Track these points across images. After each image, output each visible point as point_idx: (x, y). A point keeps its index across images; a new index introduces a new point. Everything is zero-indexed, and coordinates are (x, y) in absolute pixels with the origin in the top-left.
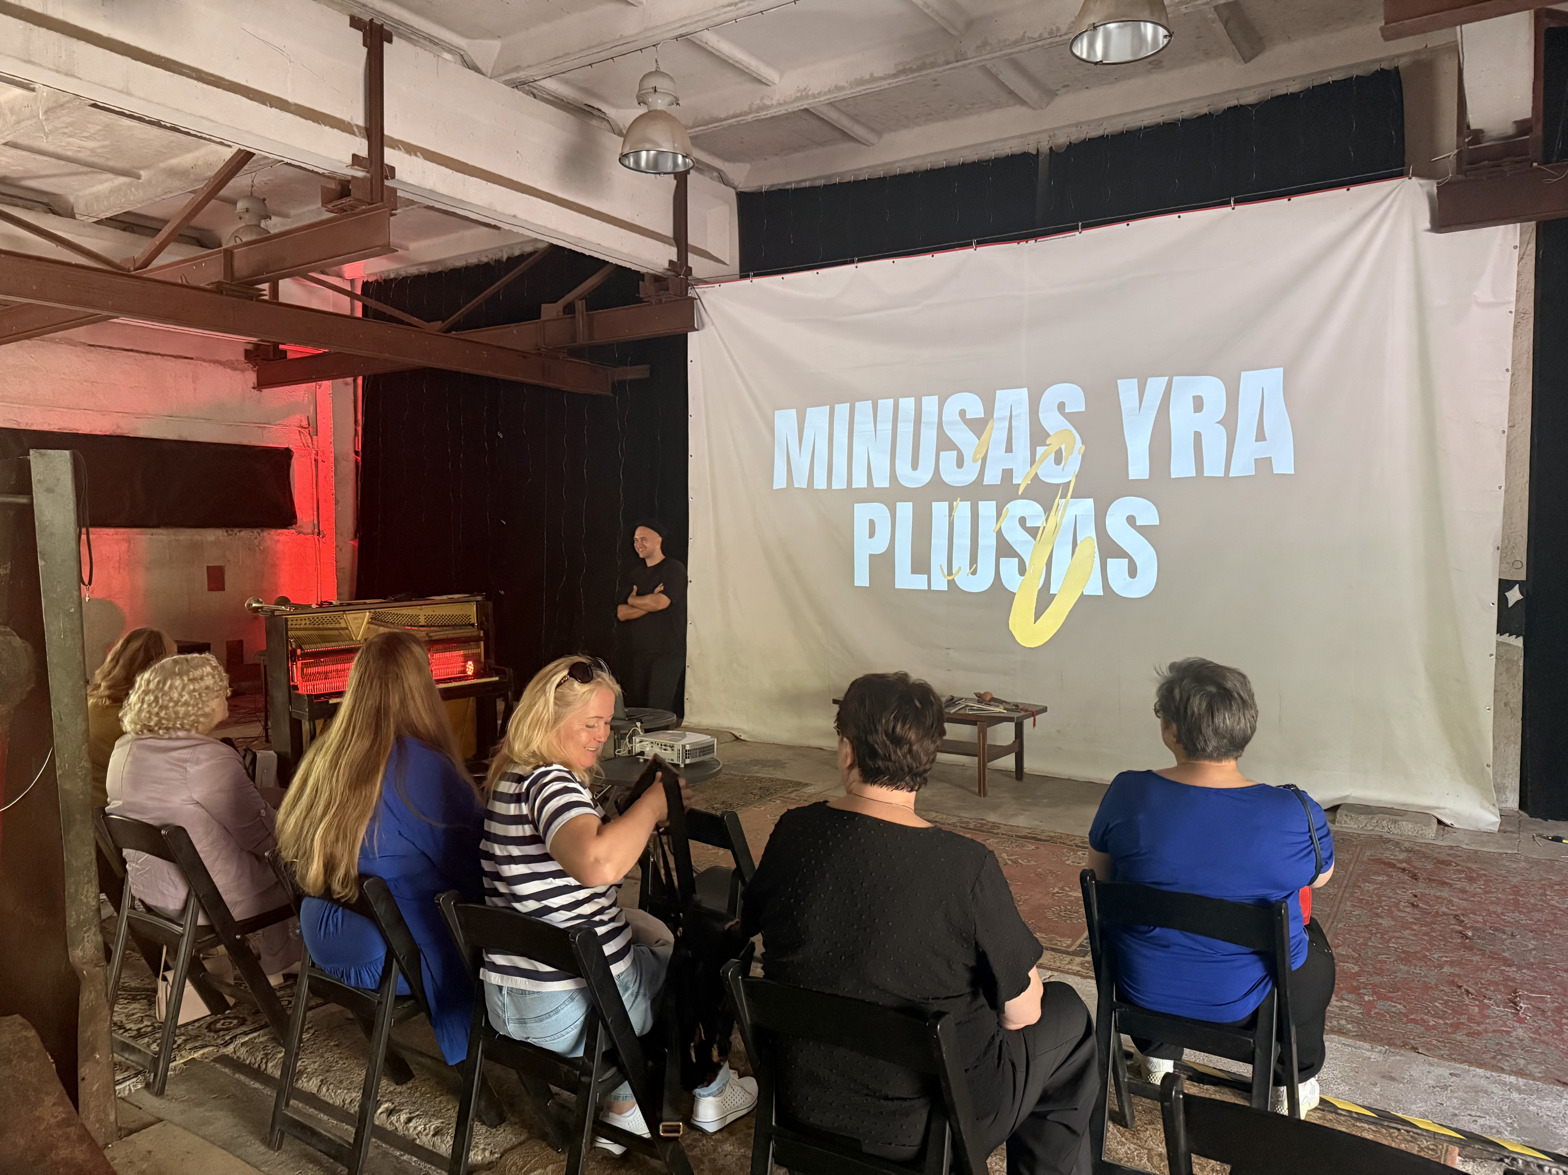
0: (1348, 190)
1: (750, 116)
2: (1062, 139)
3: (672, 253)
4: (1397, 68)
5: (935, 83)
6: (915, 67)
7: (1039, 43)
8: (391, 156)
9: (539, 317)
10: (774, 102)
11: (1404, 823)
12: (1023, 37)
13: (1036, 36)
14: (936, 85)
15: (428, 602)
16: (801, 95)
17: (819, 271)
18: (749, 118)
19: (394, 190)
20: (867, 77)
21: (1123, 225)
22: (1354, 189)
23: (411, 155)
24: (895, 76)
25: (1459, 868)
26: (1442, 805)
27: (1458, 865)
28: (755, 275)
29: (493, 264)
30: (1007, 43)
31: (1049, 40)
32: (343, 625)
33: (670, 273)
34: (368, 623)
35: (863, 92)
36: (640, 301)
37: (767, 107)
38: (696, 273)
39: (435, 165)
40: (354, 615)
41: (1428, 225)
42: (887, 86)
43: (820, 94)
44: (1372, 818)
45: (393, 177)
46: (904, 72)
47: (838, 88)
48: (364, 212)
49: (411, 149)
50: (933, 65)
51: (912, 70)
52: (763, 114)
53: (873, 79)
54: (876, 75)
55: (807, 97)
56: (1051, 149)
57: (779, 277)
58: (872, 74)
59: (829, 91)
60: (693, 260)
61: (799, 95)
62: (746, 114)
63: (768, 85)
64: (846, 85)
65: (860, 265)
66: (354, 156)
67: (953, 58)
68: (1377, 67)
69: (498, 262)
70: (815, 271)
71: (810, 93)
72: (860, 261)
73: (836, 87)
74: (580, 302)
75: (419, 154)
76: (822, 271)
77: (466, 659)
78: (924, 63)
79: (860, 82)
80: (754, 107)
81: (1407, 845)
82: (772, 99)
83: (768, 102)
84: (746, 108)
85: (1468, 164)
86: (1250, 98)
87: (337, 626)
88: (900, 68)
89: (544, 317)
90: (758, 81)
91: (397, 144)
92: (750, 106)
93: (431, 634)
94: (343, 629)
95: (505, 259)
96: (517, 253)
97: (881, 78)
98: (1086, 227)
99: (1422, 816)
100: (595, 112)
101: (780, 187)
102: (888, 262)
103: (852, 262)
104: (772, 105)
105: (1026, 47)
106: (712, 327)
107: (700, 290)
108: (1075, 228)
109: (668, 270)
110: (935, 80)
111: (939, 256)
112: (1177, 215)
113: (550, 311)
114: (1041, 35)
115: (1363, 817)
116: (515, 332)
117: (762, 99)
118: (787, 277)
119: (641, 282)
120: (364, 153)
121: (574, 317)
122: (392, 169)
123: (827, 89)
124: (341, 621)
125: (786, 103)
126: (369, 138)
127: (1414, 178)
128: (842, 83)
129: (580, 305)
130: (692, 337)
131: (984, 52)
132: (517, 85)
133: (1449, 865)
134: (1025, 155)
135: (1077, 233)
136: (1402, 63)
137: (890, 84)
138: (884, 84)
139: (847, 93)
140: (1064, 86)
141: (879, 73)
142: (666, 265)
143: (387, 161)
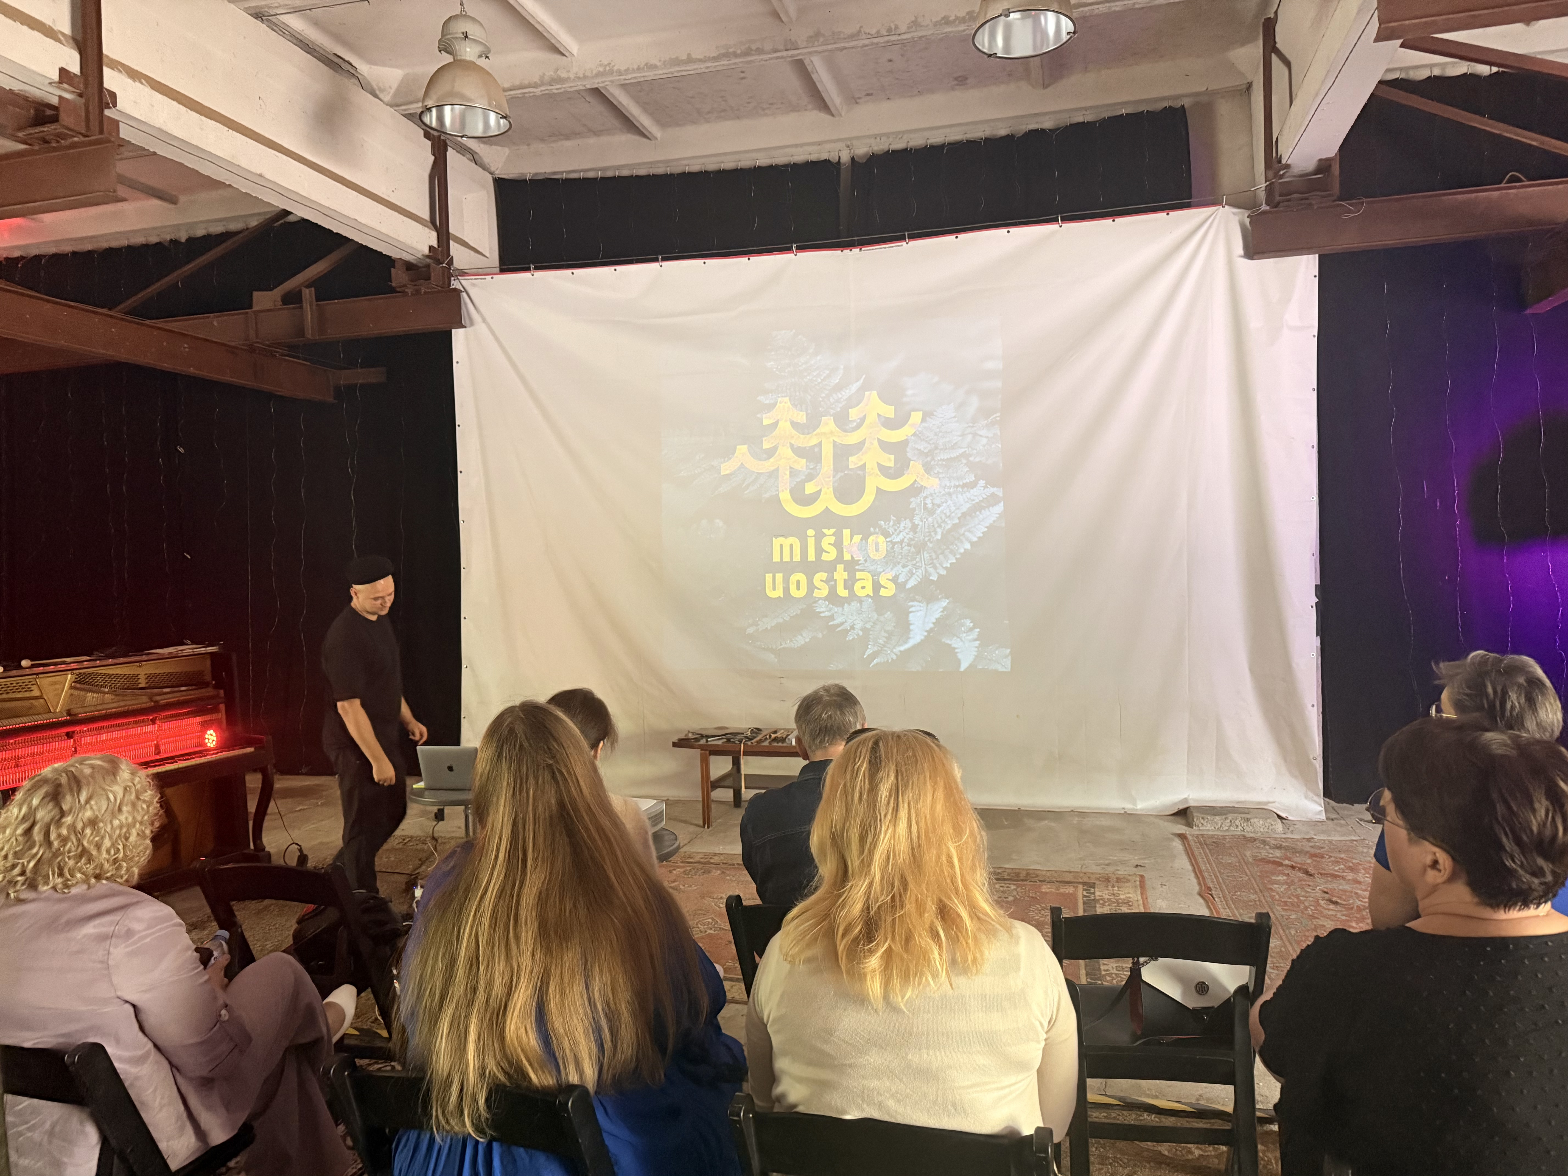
0: (1168, 214)
1: (539, 89)
2: (862, 150)
3: (431, 238)
4: (1183, 106)
5: (742, 75)
6: (739, 52)
7: (876, 40)
8: (111, 80)
9: (250, 307)
10: (572, 76)
11: (1256, 820)
12: (859, 32)
13: (873, 31)
14: (744, 78)
15: (144, 658)
16: (605, 71)
17: (618, 267)
18: (538, 91)
19: (116, 123)
20: (685, 57)
21: (952, 238)
22: (1174, 214)
23: (135, 81)
24: (715, 59)
25: (1333, 859)
26: (1271, 800)
27: (1330, 857)
28: (536, 268)
29: (166, 244)
30: (842, 36)
31: (886, 38)
32: (36, 693)
33: (428, 261)
34: (71, 688)
35: (676, 74)
36: (393, 290)
37: (560, 80)
38: (458, 264)
39: (165, 98)
40: (50, 679)
41: (1241, 252)
42: (704, 70)
43: (627, 70)
44: (1226, 819)
45: (115, 105)
46: (726, 55)
47: (650, 67)
48: (73, 146)
49: (134, 75)
50: (760, 51)
51: (736, 55)
52: (555, 88)
53: (690, 60)
54: (694, 56)
55: (611, 72)
56: (853, 159)
57: (569, 272)
58: (689, 55)
59: (639, 69)
60: (455, 249)
61: (601, 69)
62: (535, 86)
63: (563, 55)
64: (658, 64)
65: (666, 264)
66: (62, 71)
67: (781, 47)
68: (1166, 104)
69: (174, 242)
70: (613, 268)
71: (615, 68)
72: (664, 259)
73: (646, 64)
74: (307, 291)
75: (143, 81)
76: (620, 268)
77: (205, 726)
78: (750, 49)
79: (676, 62)
80: (546, 78)
81: (1273, 842)
82: (568, 72)
83: (564, 75)
84: (536, 79)
85: (1280, 196)
86: (1047, 124)
87: (27, 694)
88: (723, 51)
89: (256, 308)
90: (556, 49)
91: (116, 65)
92: (542, 77)
93: (158, 698)
94: (36, 698)
95: (183, 240)
96: (200, 232)
97: (700, 61)
98: (913, 237)
99: (1263, 811)
100: (345, 66)
101: (547, 176)
102: (699, 262)
103: (656, 260)
104: (569, 78)
105: (861, 43)
106: (483, 326)
107: (466, 283)
108: (902, 238)
109: (428, 257)
110: (743, 72)
111: (755, 259)
112: (1006, 230)
113: (263, 300)
114: (878, 32)
115: (1217, 818)
116: (215, 323)
117: (557, 70)
118: (578, 272)
119: (392, 269)
120: (75, 68)
121: (301, 307)
122: (113, 95)
123: (635, 67)
124: (33, 687)
125: (585, 77)
126: (82, 50)
127: (1226, 206)
128: (654, 61)
129: (308, 294)
130: (458, 336)
131: (816, 43)
132: (259, 15)
133: (1323, 857)
134: (827, 162)
135: (904, 244)
136: (1187, 102)
137: (707, 68)
138: (701, 67)
139: (660, 73)
140: (868, 95)
141: (698, 53)
142: (426, 251)
143: (106, 84)
